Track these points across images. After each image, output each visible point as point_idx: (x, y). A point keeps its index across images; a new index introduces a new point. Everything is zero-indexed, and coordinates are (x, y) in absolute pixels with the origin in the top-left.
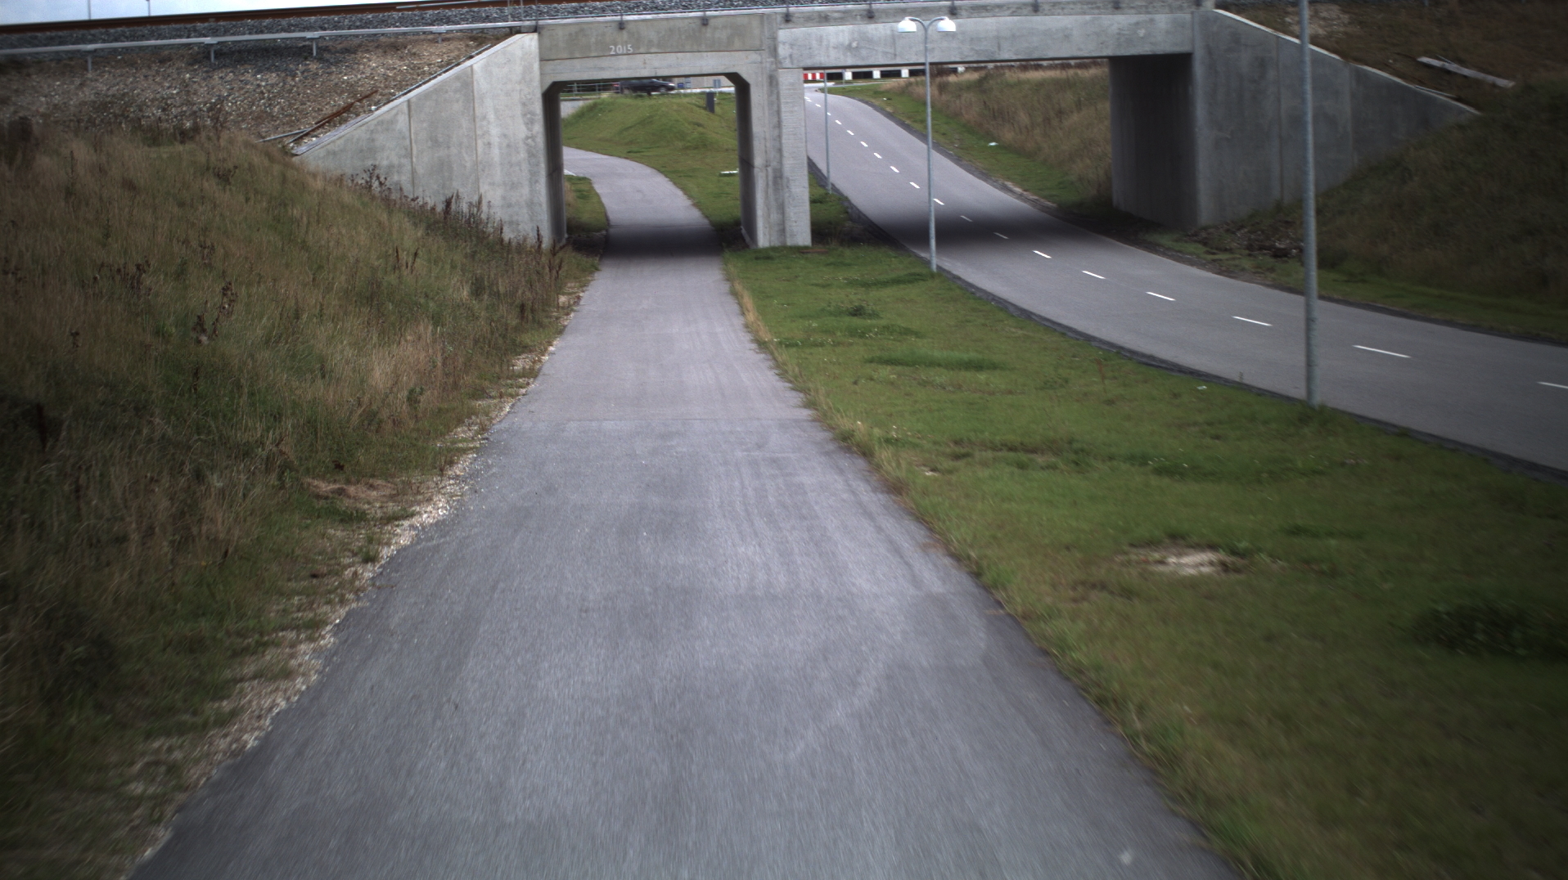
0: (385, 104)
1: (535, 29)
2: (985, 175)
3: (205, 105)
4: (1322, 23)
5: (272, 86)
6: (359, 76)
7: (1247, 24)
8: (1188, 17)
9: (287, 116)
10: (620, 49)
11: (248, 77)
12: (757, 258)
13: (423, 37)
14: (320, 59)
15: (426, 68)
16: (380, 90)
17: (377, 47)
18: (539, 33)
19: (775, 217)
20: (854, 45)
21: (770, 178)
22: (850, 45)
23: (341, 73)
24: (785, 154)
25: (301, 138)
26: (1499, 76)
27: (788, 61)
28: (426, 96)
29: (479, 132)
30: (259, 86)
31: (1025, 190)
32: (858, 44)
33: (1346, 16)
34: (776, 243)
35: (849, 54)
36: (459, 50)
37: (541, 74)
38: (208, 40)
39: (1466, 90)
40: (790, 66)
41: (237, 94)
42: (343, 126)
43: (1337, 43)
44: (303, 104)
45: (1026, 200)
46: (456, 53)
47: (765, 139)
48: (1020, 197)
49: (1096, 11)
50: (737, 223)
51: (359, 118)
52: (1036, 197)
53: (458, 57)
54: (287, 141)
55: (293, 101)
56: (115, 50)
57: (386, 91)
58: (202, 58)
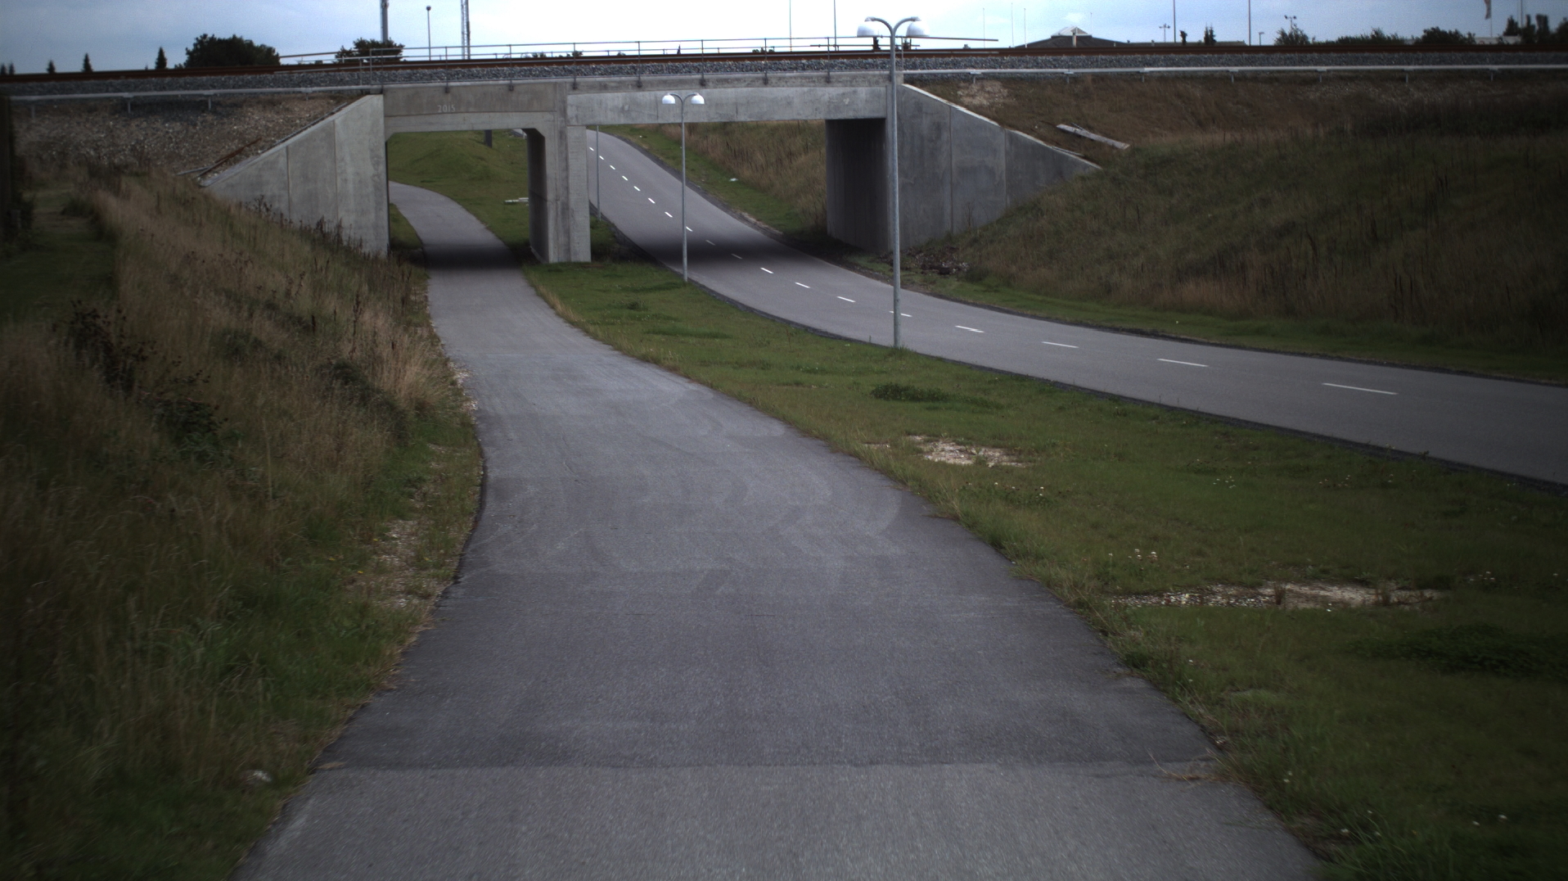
0: (268, 149)
1: (381, 92)
2: (726, 207)
3: (127, 146)
4: (987, 95)
5: (178, 133)
6: (246, 127)
7: (927, 96)
8: (883, 89)
9: (191, 156)
10: (446, 108)
11: (158, 125)
12: (549, 271)
13: (293, 95)
14: (215, 112)
15: (298, 121)
16: (263, 138)
17: (258, 103)
18: (384, 95)
19: (562, 239)
20: (626, 108)
21: (559, 209)
22: (623, 108)
23: (231, 123)
24: (571, 191)
25: (205, 173)
26: (1117, 140)
27: (574, 120)
28: (300, 143)
29: (339, 171)
30: (167, 132)
31: (758, 220)
32: (629, 107)
33: (1006, 91)
34: (564, 260)
35: (622, 115)
36: (322, 106)
37: (385, 127)
38: (126, 95)
39: (1090, 150)
40: (576, 124)
41: (151, 139)
42: (237, 165)
43: (996, 112)
44: (204, 147)
45: (759, 228)
46: (320, 109)
47: (556, 179)
48: (754, 225)
49: (812, 84)
50: (527, 244)
51: (249, 159)
52: (767, 226)
53: (322, 113)
54: (194, 176)
55: (196, 145)
56: (51, 101)
57: (269, 139)
58: (121, 109)
